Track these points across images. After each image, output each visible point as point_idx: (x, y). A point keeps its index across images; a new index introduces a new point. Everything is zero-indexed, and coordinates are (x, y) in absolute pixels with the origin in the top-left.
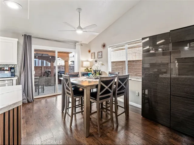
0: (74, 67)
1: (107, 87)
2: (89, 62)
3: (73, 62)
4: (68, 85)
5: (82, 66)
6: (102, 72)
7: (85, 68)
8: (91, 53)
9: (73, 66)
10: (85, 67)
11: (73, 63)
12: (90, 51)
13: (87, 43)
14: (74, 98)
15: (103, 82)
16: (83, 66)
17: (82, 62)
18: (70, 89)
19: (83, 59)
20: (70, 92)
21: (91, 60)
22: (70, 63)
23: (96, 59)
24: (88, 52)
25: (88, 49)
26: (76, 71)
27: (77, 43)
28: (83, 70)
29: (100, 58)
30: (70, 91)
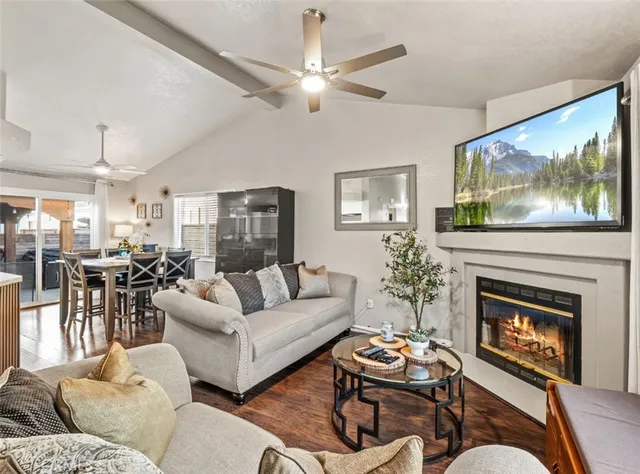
0: (89, 236)
1: (144, 270)
2: (131, 227)
3: (88, 221)
4: (77, 269)
5: (112, 236)
6: (160, 249)
7: (121, 241)
8: (137, 204)
9: (88, 233)
10: (121, 238)
11: (85, 225)
12: (133, 200)
13: (128, 180)
14: (89, 290)
15: (137, 261)
16: (116, 235)
17: (113, 225)
18: (80, 276)
19: (113, 217)
20: (81, 282)
21: (135, 221)
22: (76, 224)
23: (149, 219)
24: (128, 203)
25: (130, 196)
26: (94, 246)
27: (98, 181)
28: (113, 244)
29: (157, 218)
30: (80, 279)
